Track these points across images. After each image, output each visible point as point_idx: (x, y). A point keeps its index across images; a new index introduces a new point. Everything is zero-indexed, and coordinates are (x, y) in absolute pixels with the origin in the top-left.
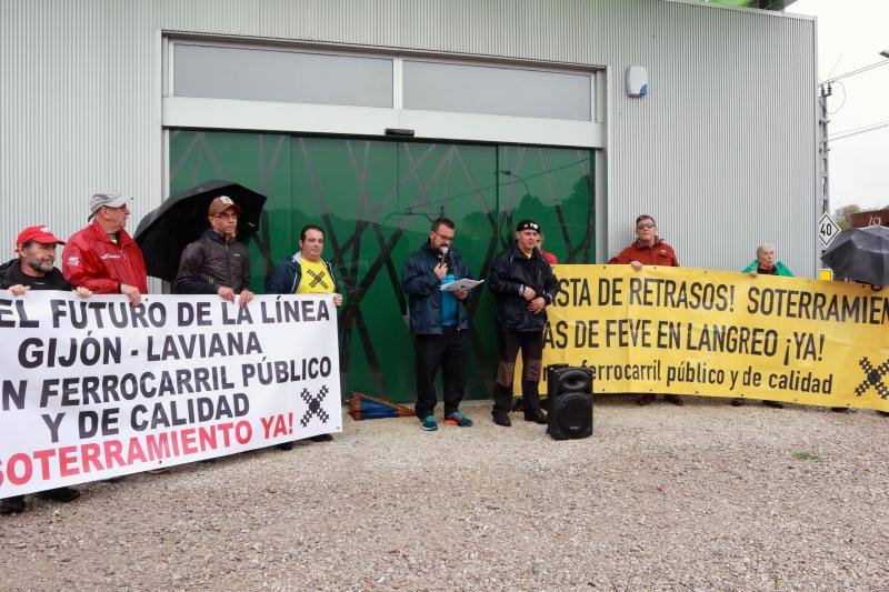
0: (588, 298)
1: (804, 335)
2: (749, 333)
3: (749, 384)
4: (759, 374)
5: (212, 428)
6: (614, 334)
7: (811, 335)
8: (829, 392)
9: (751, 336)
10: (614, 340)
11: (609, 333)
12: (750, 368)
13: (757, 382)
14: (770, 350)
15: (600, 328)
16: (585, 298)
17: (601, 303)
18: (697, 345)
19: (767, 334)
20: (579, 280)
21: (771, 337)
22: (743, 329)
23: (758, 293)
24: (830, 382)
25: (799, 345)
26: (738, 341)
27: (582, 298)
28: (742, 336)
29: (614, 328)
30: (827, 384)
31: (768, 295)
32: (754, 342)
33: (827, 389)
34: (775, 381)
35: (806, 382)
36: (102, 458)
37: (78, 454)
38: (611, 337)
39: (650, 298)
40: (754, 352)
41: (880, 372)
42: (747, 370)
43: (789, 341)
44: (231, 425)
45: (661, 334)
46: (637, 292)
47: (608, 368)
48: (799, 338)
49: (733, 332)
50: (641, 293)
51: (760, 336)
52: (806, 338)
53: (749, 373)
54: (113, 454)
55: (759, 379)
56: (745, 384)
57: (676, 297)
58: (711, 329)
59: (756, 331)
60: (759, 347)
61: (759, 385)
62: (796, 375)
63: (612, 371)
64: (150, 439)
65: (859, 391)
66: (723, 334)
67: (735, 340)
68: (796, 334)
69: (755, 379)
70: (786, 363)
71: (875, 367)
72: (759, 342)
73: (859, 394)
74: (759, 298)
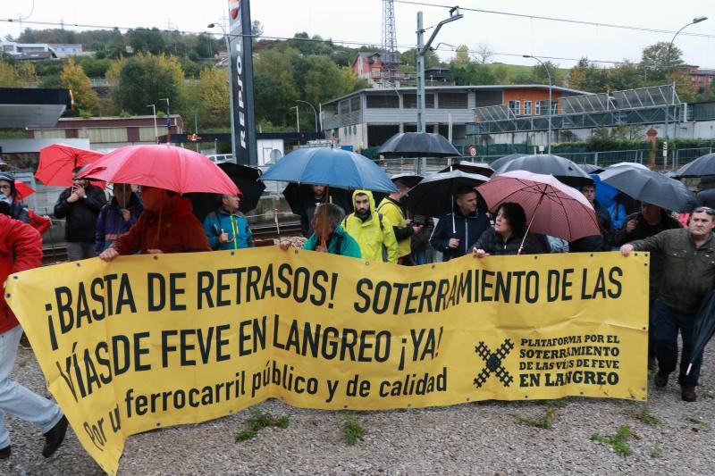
0: (131, 302)
1: (423, 331)
2: (355, 336)
3: (354, 394)
4: (368, 383)
6: (174, 349)
7: (432, 332)
8: (444, 389)
9: (359, 340)
10: (174, 357)
11: (166, 349)
12: (357, 377)
13: (364, 392)
14: (382, 355)
15: (152, 343)
16: (126, 302)
17: (152, 308)
18: (285, 343)
19: (378, 337)
20: (115, 277)
21: (383, 339)
22: (346, 331)
23: (370, 287)
24: (444, 376)
25: (417, 344)
26: (340, 345)
27: (121, 302)
28: (344, 340)
29: (174, 341)
30: (442, 379)
31: (384, 290)
32: (364, 346)
33: (441, 386)
34: (387, 389)
35: (422, 384)
38: (169, 353)
39: (226, 295)
40: (362, 359)
41: (499, 356)
42: (353, 378)
43: (404, 341)
45: (243, 338)
46: (207, 291)
47: (165, 395)
48: (417, 336)
49: (331, 334)
50: (214, 292)
51: (370, 340)
52: (426, 335)
53: (355, 382)
55: (368, 388)
56: (348, 394)
57: (260, 286)
58: (301, 327)
59: (364, 333)
60: (369, 353)
61: (367, 394)
62: (411, 379)
63: (170, 399)
65: (478, 382)
66: (317, 335)
67: (334, 345)
68: (413, 332)
69: (362, 388)
70: (401, 367)
71: (493, 351)
72: (370, 346)
73: (480, 385)
74: (371, 294)
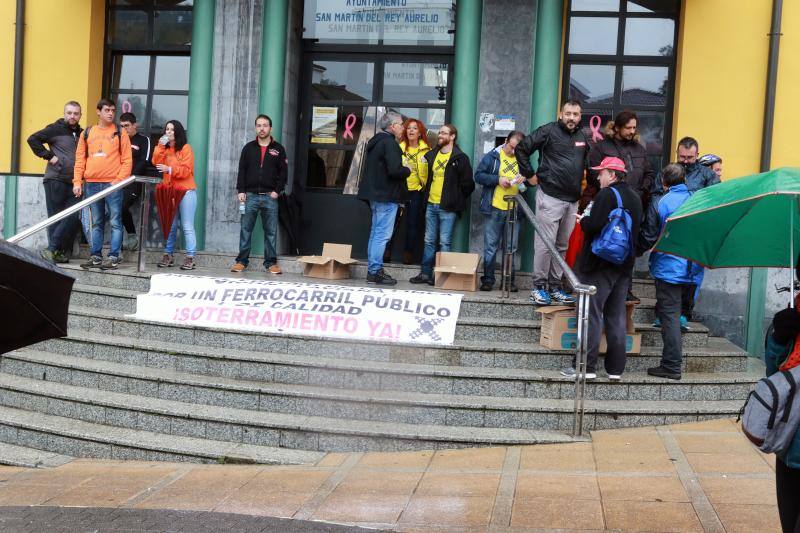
5: (327, 318)
36: (244, 319)
37: (230, 313)
44: (342, 319)
54: (252, 317)
64: (279, 315)
